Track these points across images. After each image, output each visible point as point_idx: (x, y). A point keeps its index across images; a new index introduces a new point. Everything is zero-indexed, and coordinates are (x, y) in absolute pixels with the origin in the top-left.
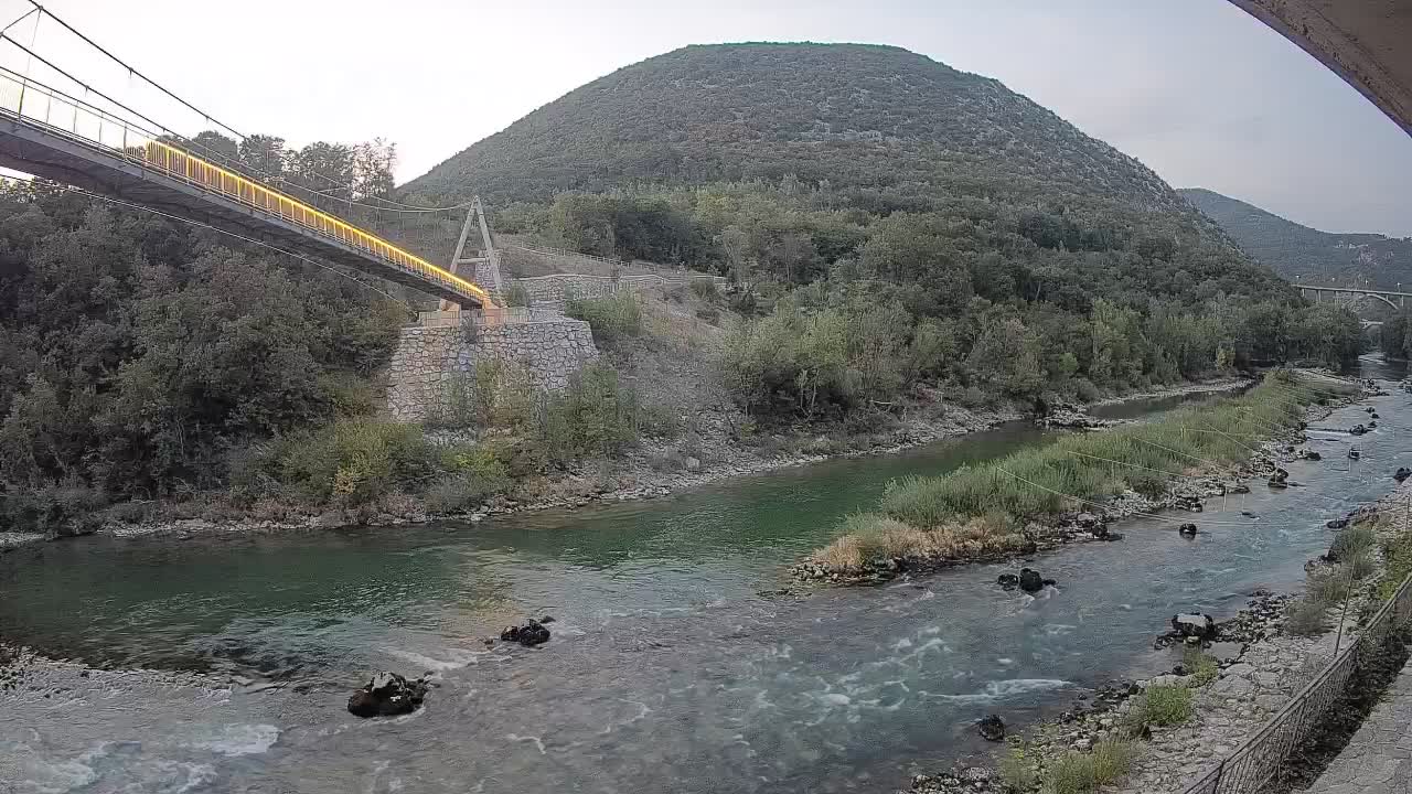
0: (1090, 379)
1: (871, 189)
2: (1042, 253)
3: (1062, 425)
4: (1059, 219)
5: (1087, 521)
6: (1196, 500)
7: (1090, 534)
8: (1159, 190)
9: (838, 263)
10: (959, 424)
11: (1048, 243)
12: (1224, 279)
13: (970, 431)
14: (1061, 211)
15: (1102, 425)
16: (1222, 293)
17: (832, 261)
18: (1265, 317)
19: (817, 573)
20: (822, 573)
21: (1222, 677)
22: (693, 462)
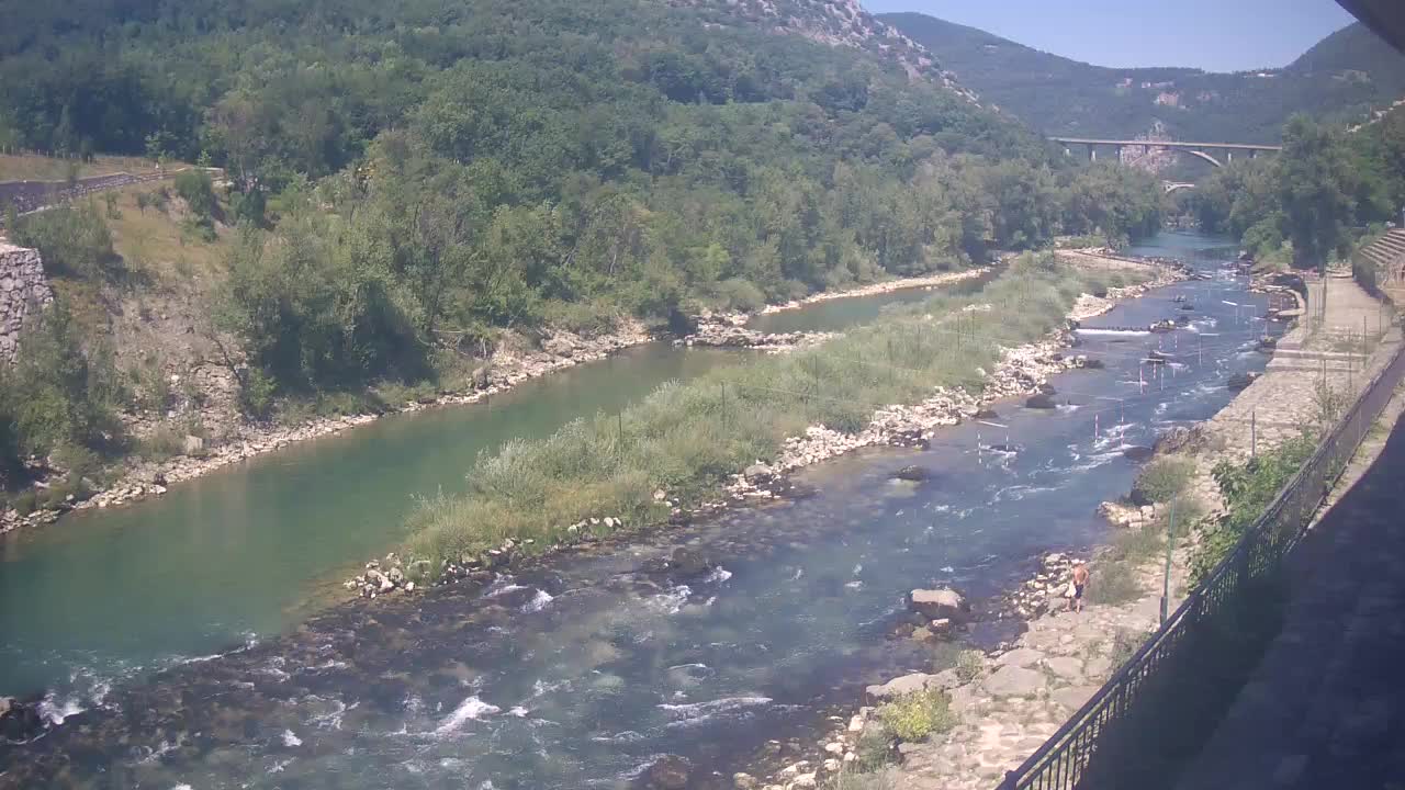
0: (750, 278)
1: (430, 29)
2: (672, 107)
3: (709, 344)
4: (698, 59)
5: (760, 474)
6: (919, 434)
7: (767, 493)
8: (849, 16)
9: (380, 136)
10: (562, 354)
11: (683, 92)
12: (947, 132)
13: (577, 362)
14: (701, 49)
15: (771, 341)
16: (942, 152)
17: (371, 134)
18: (1012, 182)
19: (383, 586)
20: (391, 585)
21: (994, 670)
22: (193, 442)
